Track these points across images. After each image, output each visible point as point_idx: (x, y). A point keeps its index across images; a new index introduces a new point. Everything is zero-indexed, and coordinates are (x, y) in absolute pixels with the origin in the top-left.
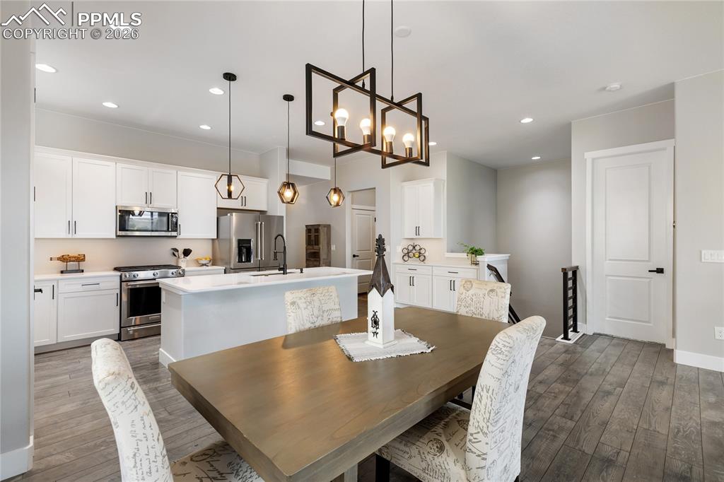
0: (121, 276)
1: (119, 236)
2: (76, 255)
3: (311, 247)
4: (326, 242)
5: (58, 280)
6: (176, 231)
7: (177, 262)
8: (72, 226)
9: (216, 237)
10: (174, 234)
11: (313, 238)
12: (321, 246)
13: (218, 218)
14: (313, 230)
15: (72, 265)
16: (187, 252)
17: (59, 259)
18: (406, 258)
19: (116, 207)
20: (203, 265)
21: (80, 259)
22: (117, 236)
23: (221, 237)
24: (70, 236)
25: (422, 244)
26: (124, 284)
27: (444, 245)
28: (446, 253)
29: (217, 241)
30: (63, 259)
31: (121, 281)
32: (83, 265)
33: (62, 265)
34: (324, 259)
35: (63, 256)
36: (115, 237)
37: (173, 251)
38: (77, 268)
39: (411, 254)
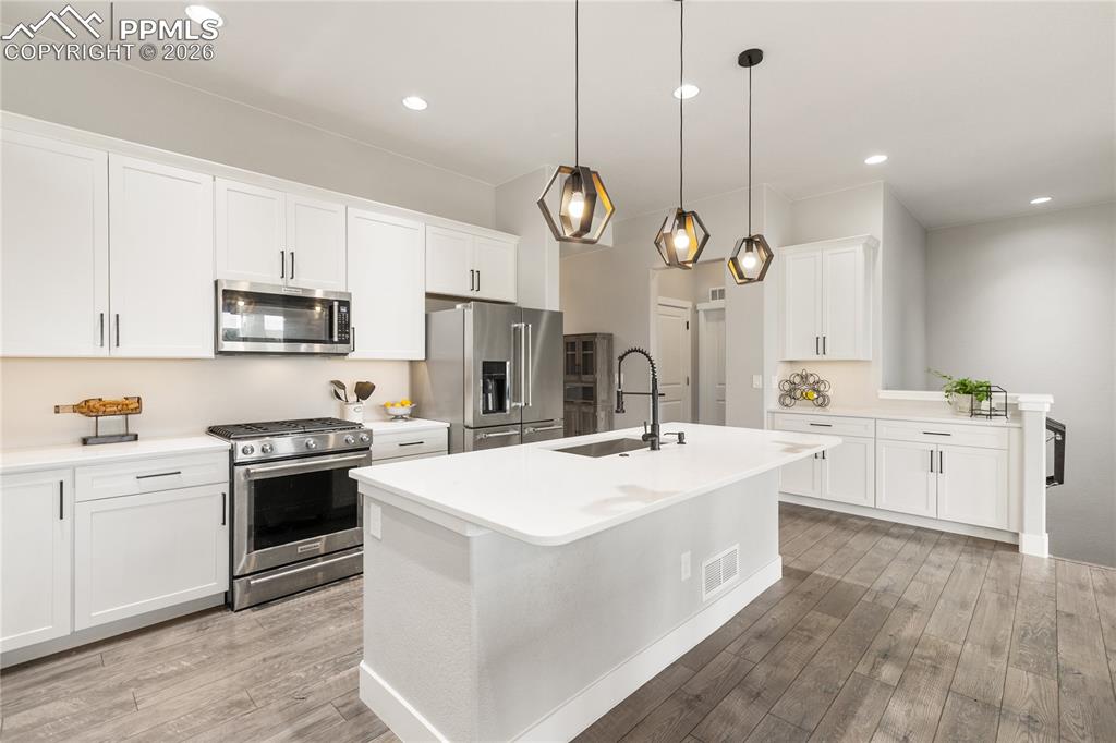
0: (232, 453)
1: (221, 353)
2: (119, 398)
3: (573, 378)
4: (606, 367)
5: (73, 468)
6: (347, 342)
7: (343, 411)
8: (110, 326)
9: (424, 358)
10: (341, 348)
11: (579, 360)
12: (598, 376)
13: (427, 316)
14: (579, 346)
15: (112, 424)
16: (364, 391)
17: (77, 409)
18: (788, 400)
19: (216, 283)
20: (396, 418)
21: (130, 407)
22: (219, 353)
23: (433, 356)
24: (104, 352)
25: (822, 373)
26: (240, 470)
27: (877, 374)
28: (880, 391)
29: (423, 367)
30: (87, 408)
31: (233, 464)
32: (136, 423)
33: (85, 425)
34: (603, 401)
35: (86, 401)
36: (212, 355)
37: (333, 387)
38: (123, 431)
39: (798, 394)
